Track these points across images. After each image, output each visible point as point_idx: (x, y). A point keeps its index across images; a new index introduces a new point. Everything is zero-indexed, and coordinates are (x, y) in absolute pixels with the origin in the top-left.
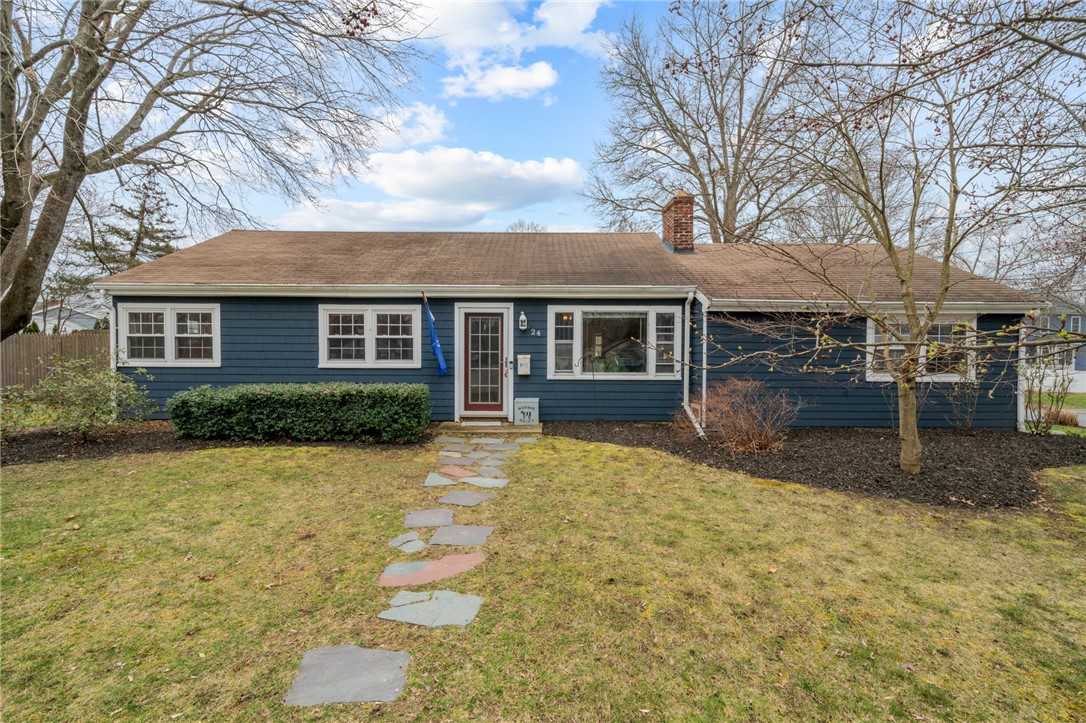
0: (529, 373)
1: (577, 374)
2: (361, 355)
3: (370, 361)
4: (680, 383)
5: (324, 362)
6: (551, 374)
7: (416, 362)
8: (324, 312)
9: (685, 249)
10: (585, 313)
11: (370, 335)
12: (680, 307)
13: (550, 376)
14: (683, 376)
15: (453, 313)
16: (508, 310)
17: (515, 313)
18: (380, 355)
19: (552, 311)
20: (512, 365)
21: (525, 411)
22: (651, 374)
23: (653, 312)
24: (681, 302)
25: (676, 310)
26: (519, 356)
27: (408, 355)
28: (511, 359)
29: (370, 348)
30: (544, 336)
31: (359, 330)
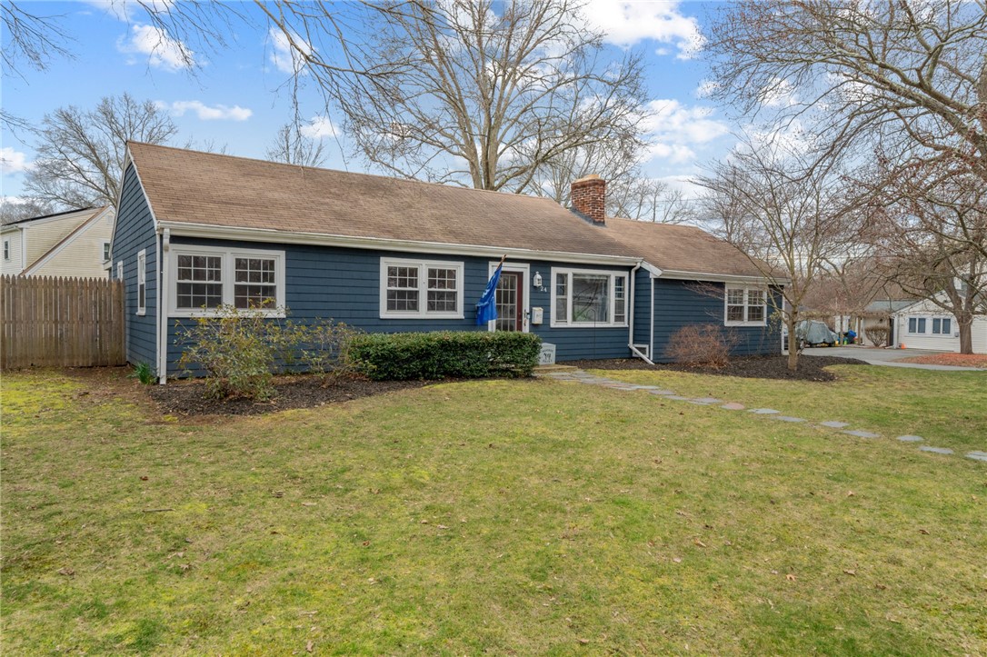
0: (541, 322)
1: (570, 324)
2: (414, 307)
3: (423, 313)
4: (627, 329)
5: (384, 313)
6: (553, 324)
7: (459, 314)
8: (385, 263)
9: (600, 222)
10: (574, 275)
11: (423, 288)
12: (628, 273)
13: (552, 325)
14: (629, 324)
15: (488, 270)
16: (525, 269)
17: (531, 272)
18: (431, 307)
19: (555, 271)
20: (529, 316)
21: (547, 353)
22: (612, 323)
23: (614, 275)
24: (629, 268)
25: (625, 274)
26: (534, 308)
27: (453, 307)
28: (528, 311)
29: (423, 300)
30: (549, 292)
31: (414, 283)
